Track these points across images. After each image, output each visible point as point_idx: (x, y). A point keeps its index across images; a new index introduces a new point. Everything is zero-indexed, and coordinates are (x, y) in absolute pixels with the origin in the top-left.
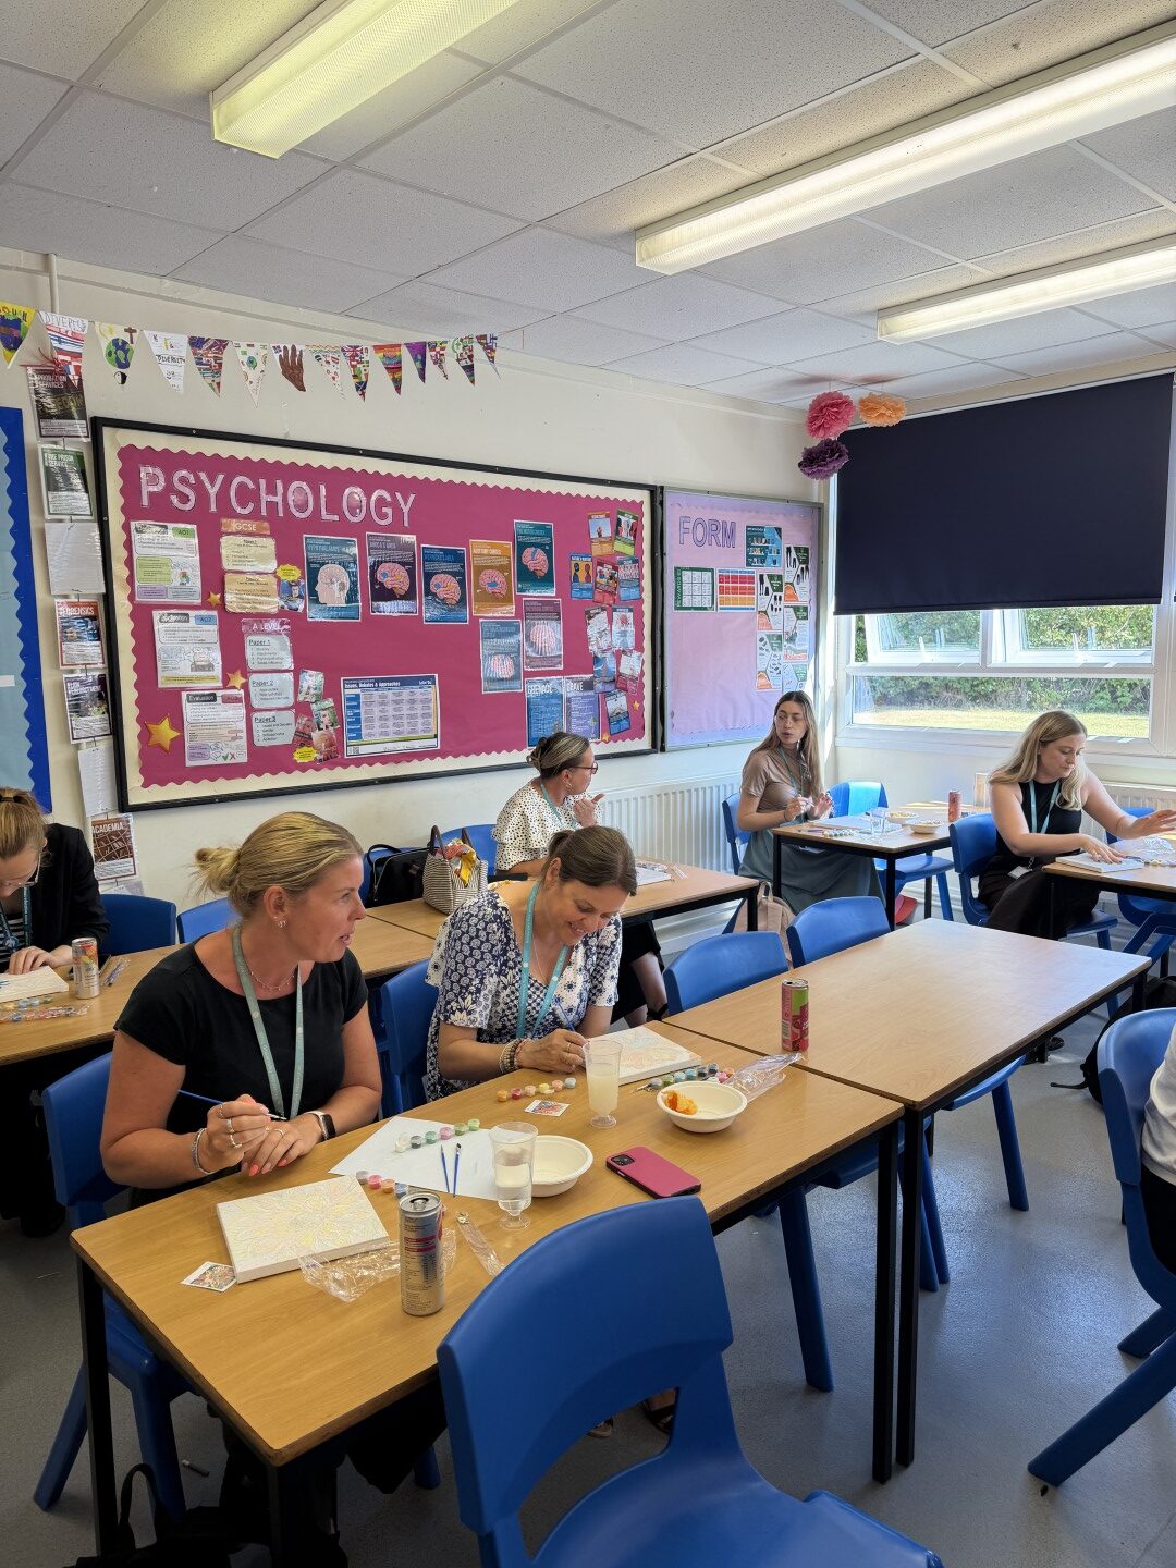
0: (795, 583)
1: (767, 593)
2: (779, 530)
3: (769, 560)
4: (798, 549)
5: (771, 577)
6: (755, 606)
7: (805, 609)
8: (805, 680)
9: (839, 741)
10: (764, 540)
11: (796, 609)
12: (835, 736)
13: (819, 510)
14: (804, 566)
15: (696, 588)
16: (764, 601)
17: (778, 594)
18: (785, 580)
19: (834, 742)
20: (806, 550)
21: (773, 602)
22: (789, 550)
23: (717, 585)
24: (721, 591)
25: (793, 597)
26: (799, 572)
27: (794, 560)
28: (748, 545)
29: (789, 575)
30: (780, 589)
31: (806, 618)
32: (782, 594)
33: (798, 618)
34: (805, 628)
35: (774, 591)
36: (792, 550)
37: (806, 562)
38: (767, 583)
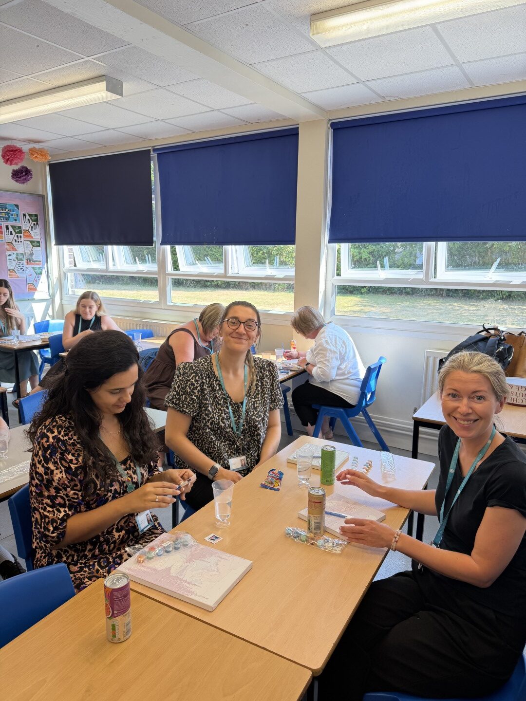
0: (30, 230)
1: (11, 234)
2: (17, 206)
3: (11, 219)
4: (30, 215)
5: (13, 227)
6: (4, 240)
7: (38, 242)
8: (41, 274)
9: (64, 302)
10: (7, 210)
11: (32, 242)
12: (61, 299)
13: (43, 198)
14: (35, 223)
16: (10, 238)
17: (19, 235)
18: (23, 228)
19: (61, 302)
20: (36, 216)
21: (16, 238)
22: (24, 215)
25: (31, 236)
26: (32, 225)
27: (29, 220)
29: (26, 226)
30: (20, 232)
31: (39, 246)
32: (22, 235)
33: (33, 246)
34: (39, 252)
35: (16, 233)
36: (27, 215)
37: (37, 221)
38: (11, 229)
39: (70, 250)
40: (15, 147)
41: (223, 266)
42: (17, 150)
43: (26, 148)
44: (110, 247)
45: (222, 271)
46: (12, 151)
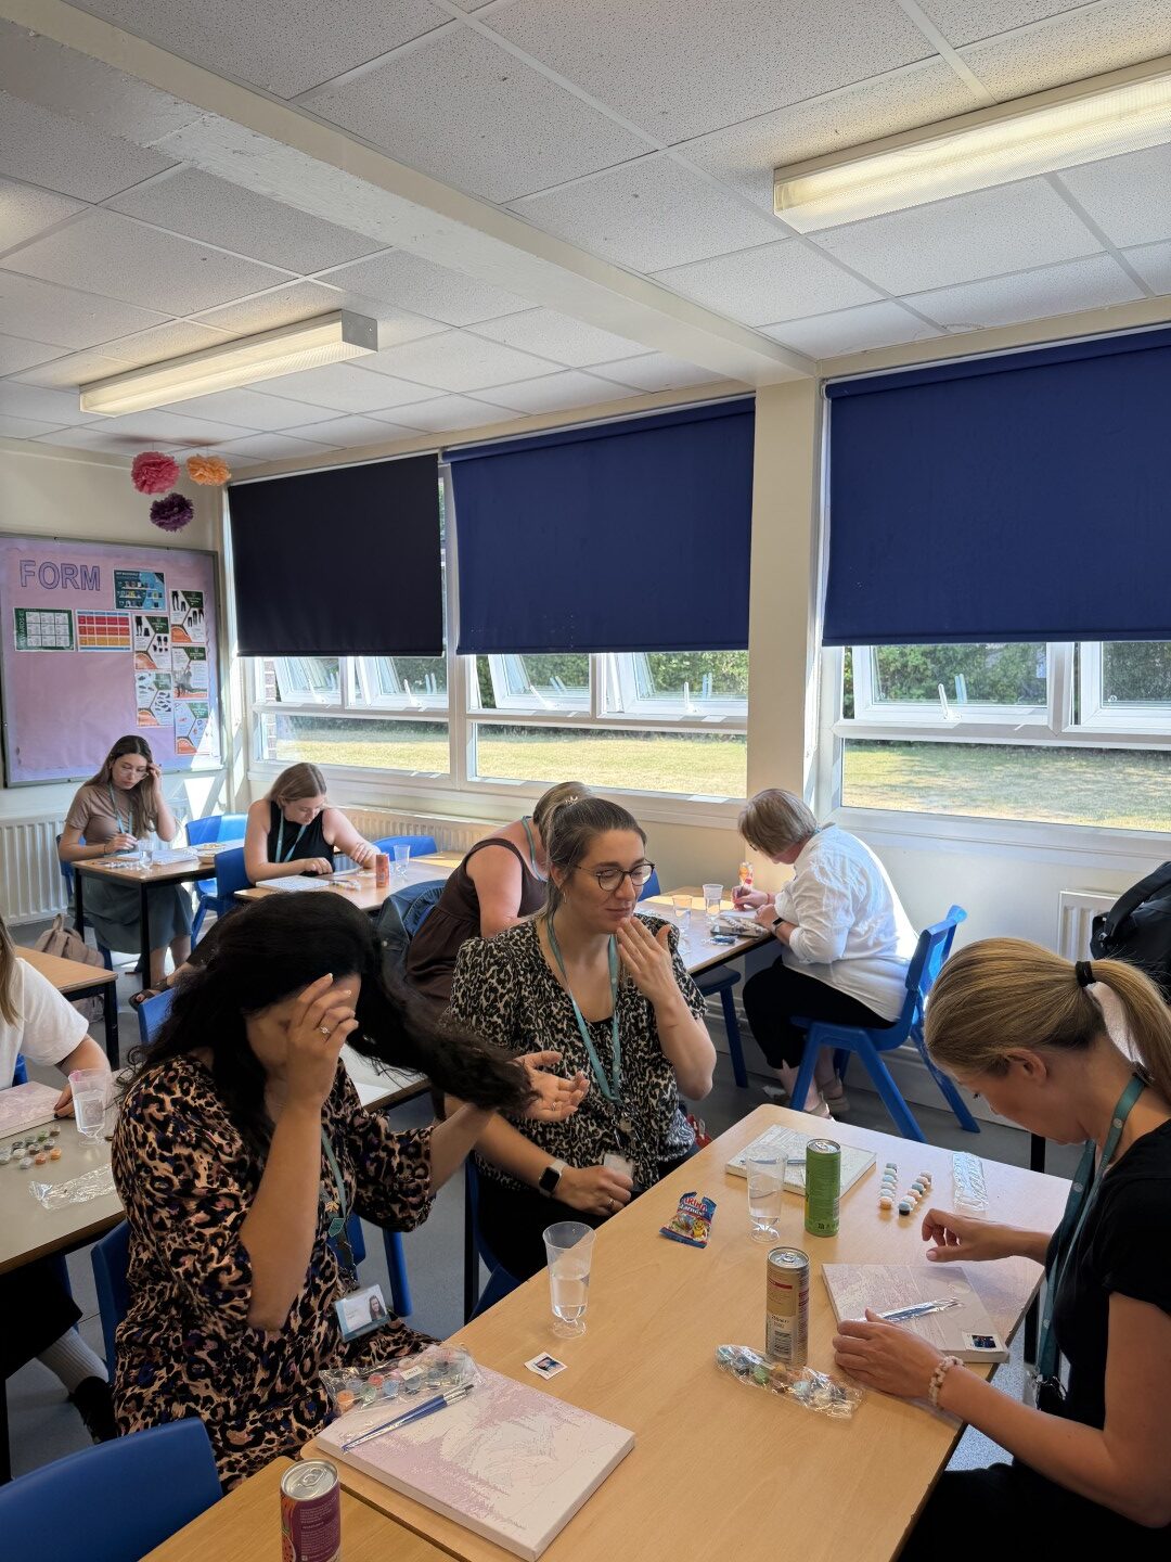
0: (185, 625)
1: (147, 633)
2: (160, 576)
3: (147, 602)
4: (186, 594)
5: (151, 620)
6: (131, 647)
7: (202, 650)
8: (206, 716)
9: (251, 776)
10: (139, 585)
11: (189, 650)
12: (247, 769)
13: (214, 558)
14: (197, 610)
15: (47, 628)
16: (144, 643)
17: (163, 636)
18: (172, 621)
19: (246, 776)
20: (199, 595)
21: (156, 642)
22: (175, 594)
23: (76, 626)
24: (83, 631)
25: (186, 637)
26: (191, 615)
27: (183, 603)
28: (118, 588)
29: (177, 617)
30: (165, 630)
31: (204, 658)
32: (169, 636)
33: (192, 658)
34: (202, 672)
35: (156, 632)
36: (180, 594)
37: (200, 605)
38: (146, 624)
39: (267, 666)
40: (160, 456)
41: (588, 695)
42: (162, 463)
43: (180, 456)
44: (350, 660)
45: (587, 708)
46: (154, 465)
